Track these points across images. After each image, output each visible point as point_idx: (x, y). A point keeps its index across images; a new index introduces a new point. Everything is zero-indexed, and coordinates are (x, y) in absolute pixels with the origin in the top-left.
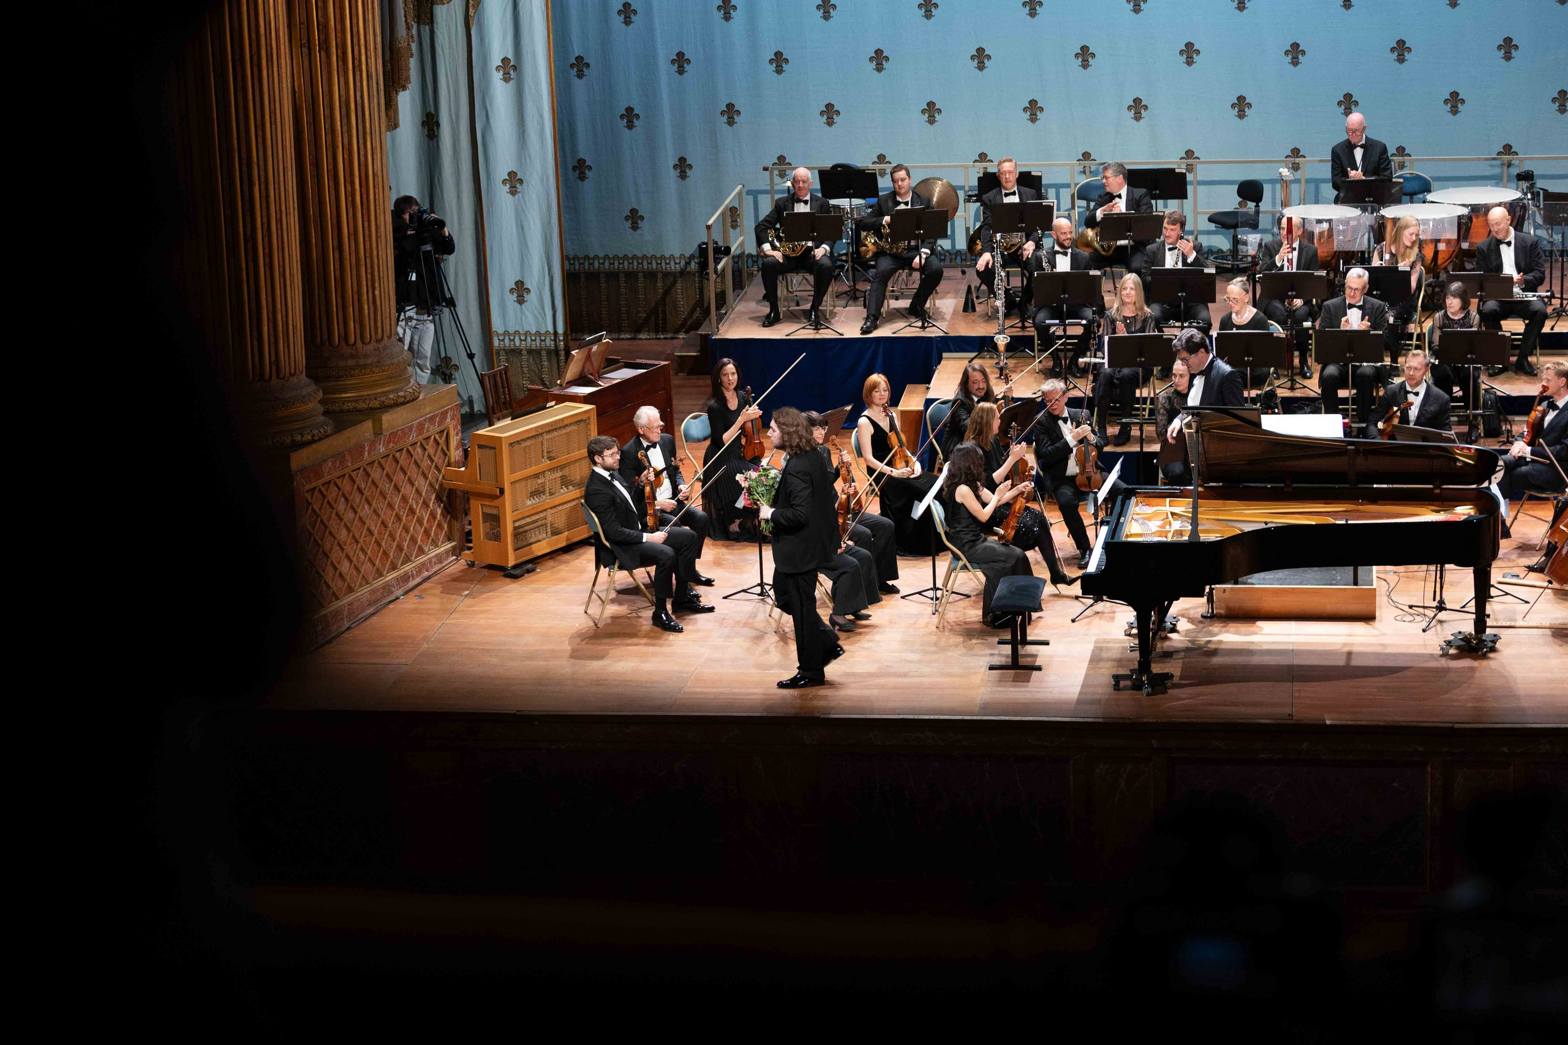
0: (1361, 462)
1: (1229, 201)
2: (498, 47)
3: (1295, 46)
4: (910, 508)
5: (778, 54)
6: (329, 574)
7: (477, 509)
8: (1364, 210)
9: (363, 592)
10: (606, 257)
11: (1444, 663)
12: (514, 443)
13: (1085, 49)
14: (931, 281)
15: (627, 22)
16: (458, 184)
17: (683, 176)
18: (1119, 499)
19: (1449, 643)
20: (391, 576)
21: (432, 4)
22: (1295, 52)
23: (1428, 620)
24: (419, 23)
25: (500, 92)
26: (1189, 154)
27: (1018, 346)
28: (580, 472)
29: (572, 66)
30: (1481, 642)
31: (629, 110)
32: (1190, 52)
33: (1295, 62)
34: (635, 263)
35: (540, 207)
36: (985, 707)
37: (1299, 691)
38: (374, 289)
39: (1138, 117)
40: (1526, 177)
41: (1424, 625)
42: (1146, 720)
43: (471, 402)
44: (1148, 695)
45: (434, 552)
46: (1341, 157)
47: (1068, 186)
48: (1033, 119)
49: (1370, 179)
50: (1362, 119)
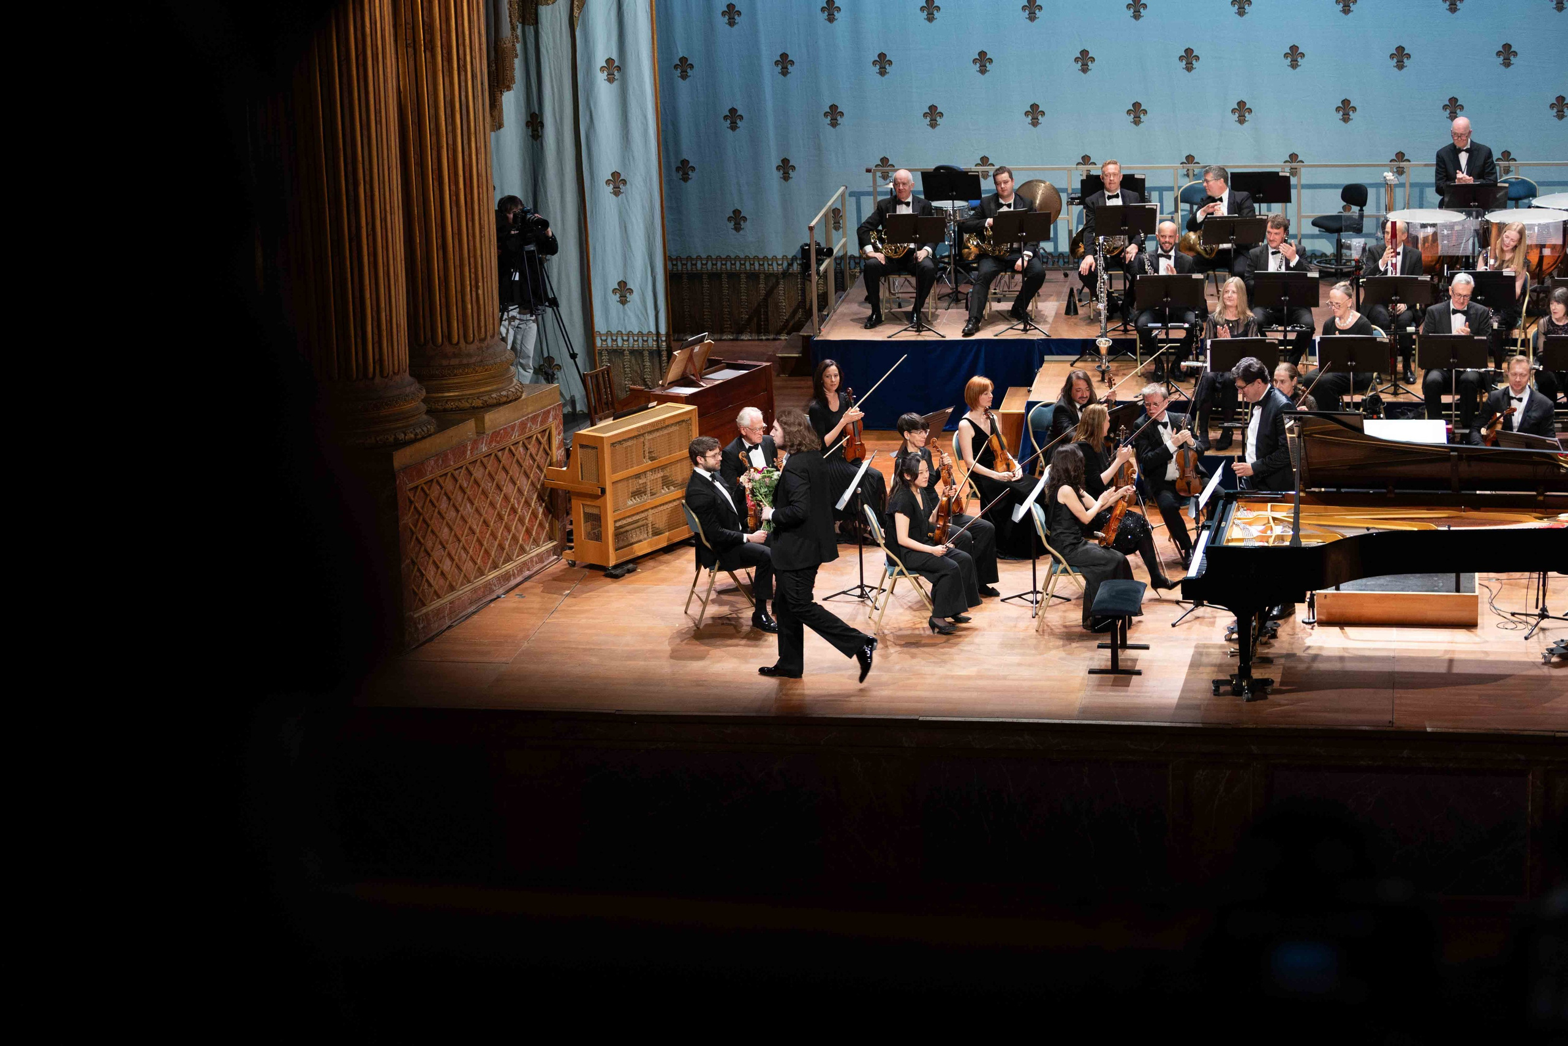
0: (1464, 468)
1: (1333, 205)
2: (603, 48)
3: (1400, 49)
5: (882, 56)
6: (431, 573)
7: (579, 509)
8: (1469, 215)
9: (464, 591)
10: (709, 258)
11: (1546, 671)
12: (617, 443)
13: (1189, 51)
14: (1033, 284)
15: (732, 23)
16: (562, 186)
17: (786, 177)
18: (1219, 504)
19: (1551, 651)
20: (492, 575)
21: (537, 5)
22: (1400, 56)
23: (1530, 627)
24: (523, 23)
25: (604, 92)
26: (1293, 157)
27: (1119, 349)
28: (681, 473)
29: (676, 67)
31: (733, 111)
32: (1294, 55)
33: (1400, 66)
34: (738, 263)
35: (643, 207)
36: (1085, 711)
37: (1401, 697)
38: (477, 288)
39: (1242, 120)
41: (1526, 632)
42: (1245, 726)
43: (573, 402)
44: (1248, 700)
45: (535, 551)
46: (1446, 162)
47: (1171, 189)
48: (1137, 121)
49: (1475, 184)
50: (1467, 124)
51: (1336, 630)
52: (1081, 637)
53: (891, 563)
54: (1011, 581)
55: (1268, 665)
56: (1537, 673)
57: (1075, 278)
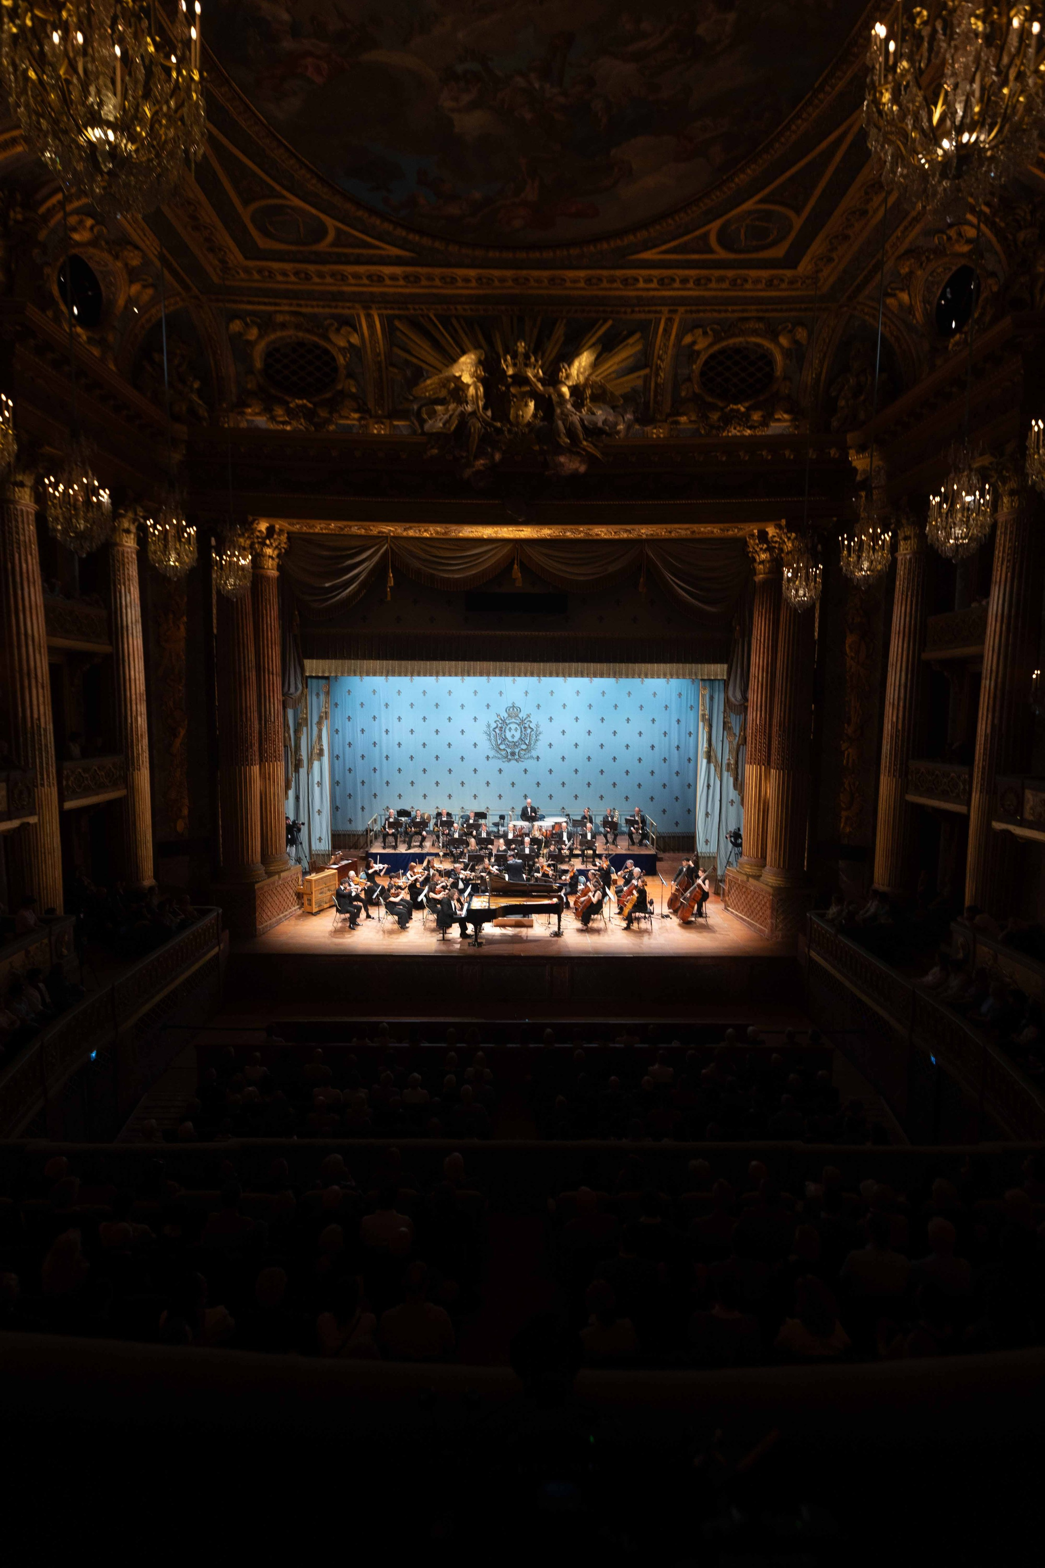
0: (530, 888)
1: (497, 819)
2: (317, 778)
4: (417, 898)
5: (388, 782)
6: (264, 916)
7: (305, 897)
9: (274, 920)
10: (343, 830)
11: (550, 938)
12: (316, 880)
13: (463, 782)
14: (424, 839)
15: (350, 772)
16: (304, 814)
17: (363, 811)
18: (471, 895)
19: (552, 934)
20: (281, 915)
21: (299, 768)
22: (513, 784)
23: (546, 928)
24: (295, 773)
25: (317, 789)
26: (488, 808)
27: (445, 855)
28: (333, 888)
29: (336, 783)
30: (560, 933)
31: (350, 794)
32: (488, 783)
33: (513, 787)
34: (350, 832)
35: (326, 818)
36: (436, 952)
38: (280, 840)
39: (476, 799)
40: (568, 815)
43: (305, 869)
44: (477, 948)
45: (294, 909)
46: (524, 810)
48: (450, 799)
49: (530, 815)
50: (529, 800)
51: (498, 928)
53: (387, 912)
54: (417, 916)
55: (481, 938)
56: (547, 939)
57: (435, 837)
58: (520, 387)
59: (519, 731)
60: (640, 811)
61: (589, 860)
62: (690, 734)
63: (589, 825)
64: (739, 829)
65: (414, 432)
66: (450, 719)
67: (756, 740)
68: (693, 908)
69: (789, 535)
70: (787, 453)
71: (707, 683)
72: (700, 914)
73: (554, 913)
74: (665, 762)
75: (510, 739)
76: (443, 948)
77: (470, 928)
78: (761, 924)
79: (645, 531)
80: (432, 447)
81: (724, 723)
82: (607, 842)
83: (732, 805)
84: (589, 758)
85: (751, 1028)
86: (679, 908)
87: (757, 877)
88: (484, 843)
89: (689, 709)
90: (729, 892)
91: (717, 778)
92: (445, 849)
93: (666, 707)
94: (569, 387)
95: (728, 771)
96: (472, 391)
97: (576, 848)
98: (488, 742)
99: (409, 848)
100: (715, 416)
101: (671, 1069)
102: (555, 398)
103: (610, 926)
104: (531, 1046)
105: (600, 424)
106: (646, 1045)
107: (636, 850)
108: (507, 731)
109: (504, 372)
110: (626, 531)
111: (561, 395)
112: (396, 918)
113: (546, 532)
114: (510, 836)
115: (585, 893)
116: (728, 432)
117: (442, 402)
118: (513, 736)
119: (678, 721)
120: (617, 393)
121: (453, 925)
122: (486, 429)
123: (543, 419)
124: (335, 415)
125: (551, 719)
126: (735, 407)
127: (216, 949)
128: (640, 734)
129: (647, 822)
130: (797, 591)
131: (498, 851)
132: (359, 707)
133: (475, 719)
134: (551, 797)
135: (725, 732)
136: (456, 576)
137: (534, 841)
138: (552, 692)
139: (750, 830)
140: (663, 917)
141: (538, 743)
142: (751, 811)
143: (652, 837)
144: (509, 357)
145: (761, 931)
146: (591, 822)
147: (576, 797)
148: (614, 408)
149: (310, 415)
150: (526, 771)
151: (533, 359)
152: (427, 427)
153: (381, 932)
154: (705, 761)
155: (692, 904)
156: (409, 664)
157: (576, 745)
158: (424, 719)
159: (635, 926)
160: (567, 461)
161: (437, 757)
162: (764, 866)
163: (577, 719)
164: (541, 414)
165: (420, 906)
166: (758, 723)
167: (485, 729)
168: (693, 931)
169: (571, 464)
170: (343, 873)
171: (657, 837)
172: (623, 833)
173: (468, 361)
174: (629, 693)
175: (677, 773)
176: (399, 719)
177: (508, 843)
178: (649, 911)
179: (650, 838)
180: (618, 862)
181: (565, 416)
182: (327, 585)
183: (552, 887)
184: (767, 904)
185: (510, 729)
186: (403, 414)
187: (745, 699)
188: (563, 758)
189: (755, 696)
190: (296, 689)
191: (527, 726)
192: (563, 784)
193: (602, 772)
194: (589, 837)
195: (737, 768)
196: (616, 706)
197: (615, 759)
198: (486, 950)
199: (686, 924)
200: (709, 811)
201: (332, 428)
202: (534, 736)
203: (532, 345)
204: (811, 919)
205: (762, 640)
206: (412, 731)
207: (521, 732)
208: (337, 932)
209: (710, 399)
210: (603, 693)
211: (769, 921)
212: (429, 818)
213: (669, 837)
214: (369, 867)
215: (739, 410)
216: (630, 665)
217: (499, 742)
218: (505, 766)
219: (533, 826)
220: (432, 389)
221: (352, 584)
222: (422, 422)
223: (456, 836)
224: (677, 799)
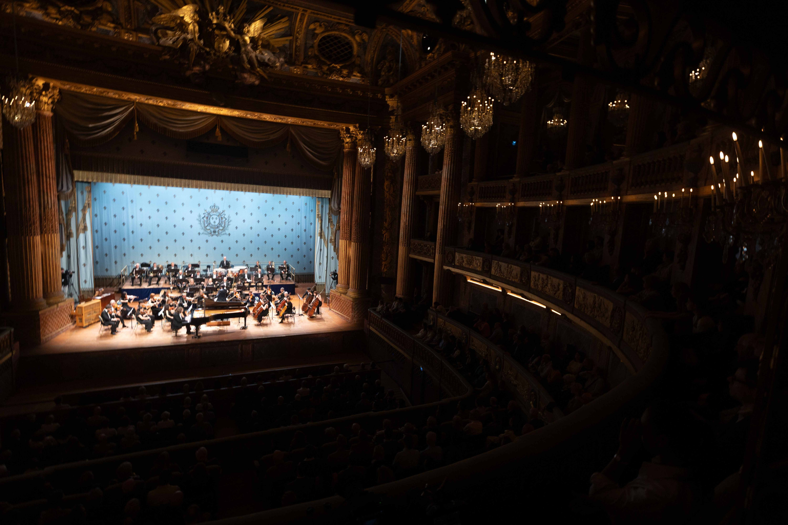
0: (228, 304)
1: (205, 268)
2: (82, 244)
4: (158, 313)
5: (133, 247)
6: (47, 331)
7: (77, 319)
9: (54, 333)
10: (102, 276)
11: (240, 330)
12: (85, 307)
13: (183, 247)
14: (159, 280)
15: (106, 241)
16: (74, 267)
17: (116, 264)
18: (192, 311)
19: (241, 328)
20: (59, 330)
21: (70, 238)
22: (215, 248)
24: (67, 241)
25: (82, 252)
26: (199, 261)
27: (174, 288)
28: (98, 311)
29: (96, 247)
30: (245, 327)
31: (106, 254)
32: (199, 248)
33: (215, 250)
34: (107, 277)
35: (90, 269)
36: (172, 343)
39: (192, 257)
40: (247, 265)
41: (237, 326)
42: (197, 343)
43: (76, 300)
45: (68, 325)
46: (222, 263)
48: (175, 256)
49: (226, 265)
50: (225, 257)
51: (209, 327)
52: (171, 331)
53: (138, 323)
54: (158, 324)
55: (200, 333)
56: (239, 331)
57: (166, 278)
58: (221, 31)
59: (218, 219)
60: (286, 262)
61: (259, 288)
62: (311, 224)
63: (259, 270)
64: (336, 271)
65: (153, 43)
66: (175, 211)
67: (344, 228)
68: (315, 310)
69: (360, 132)
70: (359, 92)
71: (320, 199)
72: (318, 312)
73: (243, 317)
74: (298, 237)
75: (213, 223)
76: (175, 340)
77: (193, 328)
78: (347, 316)
79: (290, 120)
80: (165, 55)
81: (329, 219)
82: (269, 279)
83: (333, 259)
84: (258, 235)
85: (345, 365)
86: (308, 310)
87: (345, 294)
88: (198, 281)
89: (311, 211)
90: (332, 301)
91: (325, 246)
92: (173, 285)
93: (299, 210)
94: (250, 38)
95: (331, 243)
96: (191, 27)
97: (252, 282)
98: (199, 225)
99: (150, 285)
100: (325, 68)
101: (308, 389)
102: (241, 41)
103: (273, 322)
104: (234, 387)
105: (266, 61)
106: (295, 379)
107: (285, 282)
108: (211, 219)
109: (211, 21)
110: (281, 119)
111: (245, 41)
112: (144, 326)
113: (236, 113)
114: (215, 277)
115: (259, 305)
116: (332, 77)
117: (171, 29)
118: (215, 222)
119: (305, 217)
120: (276, 46)
121: (183, 327)
122: (200, 51)
123: (234, 51)
124: (96, 22)
125: (237, 214)
126: (335, 65)
127: (9, 355)
128: (286, 223)
129: (290, 268)
130: (365, 159)
131: (208, 285)
132: (112, 201)
133: (191, 212)
134: (237, 255)
135: (329, 224)
136: (181, 130)
137: (229, 279)
138: (237, 199)
139: (342, 271)
140: (300, 315)
141: (229, 226)
142: (342, 262)
143: (293, 276)
144: (214, 13)
145: (347, 319)
146: (260, 268)
147: (251, 255)
148: (274, 53)
149: (77, 18)
150: (222, 241)
151: (228, 18)
152: (162, 41)
153: (134, 335)
154: (319, 237)
155: (314, 308)
156: (150, 178)
157: (251, 228)
158: (158, 210)
159: (286, 321)
160: (249, 77)
161: (167, 233)
162: (349, 288)
163: (251, 214)
164: (233, 48)
165: (160, 318)
166: (345, 220)
167: (198, 218)
168: (315, 321)
169: (250, 79)
170: (105, 302)
171: (295, 275)
172: (277, 274)
173: (188, 9)
174: (280, 202)
175: (305, 243)
176: (141, 210)
177: (214, 281)
178: (293, 313)
179: (292, 276)
180: (276, 289)
181: (247, 53)
182: (91, 126)
183: (241, 303)
184: (350, 306)
185: (213, 218)
186: (146, 31)
187: (340, 208)
188: (244, 235)
189: (344, 207)
190: (68, 188)
191: (223, 216)
192: (244, 248)
193: (265, 242)
194: (259, 277)
195: (335, 241)
196: (273, 208)
197: (272, 235)
198: (203, 339)
199: (311, 318)
200: (321, 262)
201: (94, 29)
202: (227, 223)
203: (228, 10)
204: (370, 311)
205: (347, 180)
206: (150, 217)
207: (220, 220)
208: (101, 337)
209: (323, 59)
210: (266, 201)
211: (351, 314)
212: (162, 267)
213: (301, 275)
214: (124, 298)
215: (336, 67)
216: (282, 188)
217: (206, 225)
218: (210, 238)
219: (228, 271)
220: (166, 21)
221: (109, 127)
222: (158, 39)
223: (181, 277)
224: (305, 256)
